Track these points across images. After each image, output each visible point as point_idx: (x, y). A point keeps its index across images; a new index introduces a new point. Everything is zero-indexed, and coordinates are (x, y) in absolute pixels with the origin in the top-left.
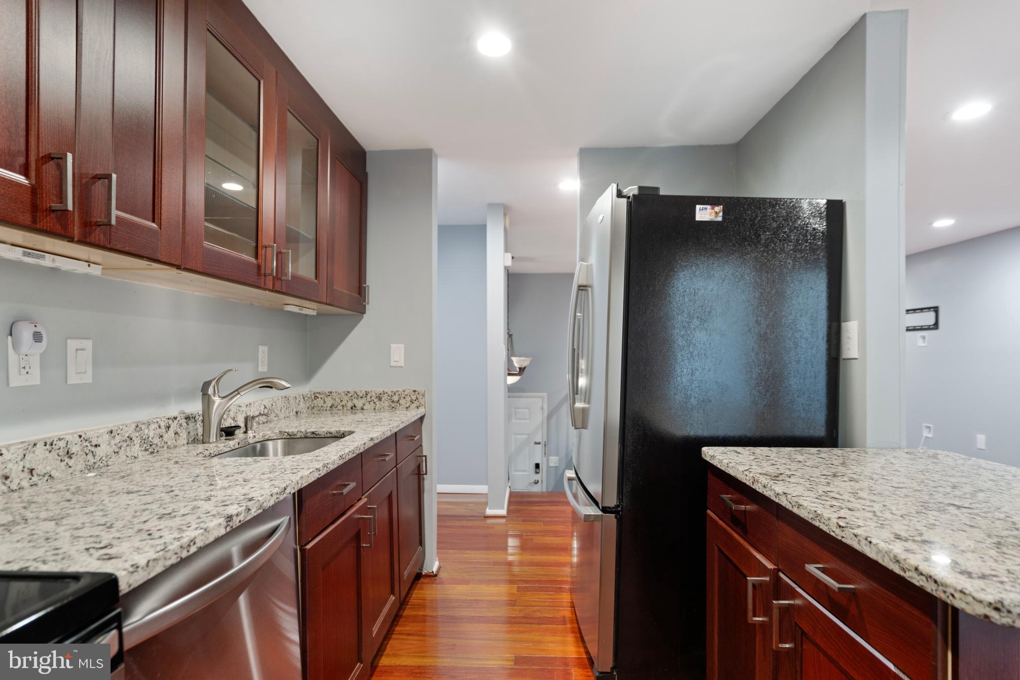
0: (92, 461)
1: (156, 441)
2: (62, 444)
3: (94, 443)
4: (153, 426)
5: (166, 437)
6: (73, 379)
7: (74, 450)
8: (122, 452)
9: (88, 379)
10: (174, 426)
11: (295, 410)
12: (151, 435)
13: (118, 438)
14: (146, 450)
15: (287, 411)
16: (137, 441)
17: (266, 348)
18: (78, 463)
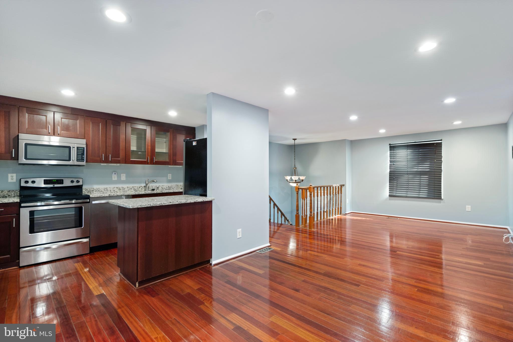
0: (124, 191)
1: (137, 189)
2: (119, 188)
3: (124, 188)
4: (136, 187)
5: (139, 189)
6: (122, 179)
7: (121, 189)
8: (130, 190)
9: (125, 179)
10: (141, 188)
11: (180, 188)
12: (136, 188)
13: (129, 188)
14: (135, 191)
15: (177, 188)
16: (133, 189)
17: (171, 175)
18: (121, 191)
